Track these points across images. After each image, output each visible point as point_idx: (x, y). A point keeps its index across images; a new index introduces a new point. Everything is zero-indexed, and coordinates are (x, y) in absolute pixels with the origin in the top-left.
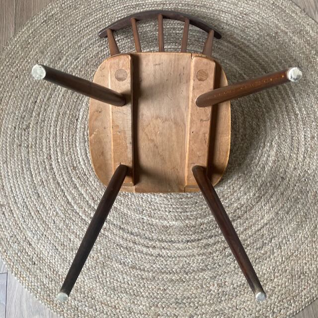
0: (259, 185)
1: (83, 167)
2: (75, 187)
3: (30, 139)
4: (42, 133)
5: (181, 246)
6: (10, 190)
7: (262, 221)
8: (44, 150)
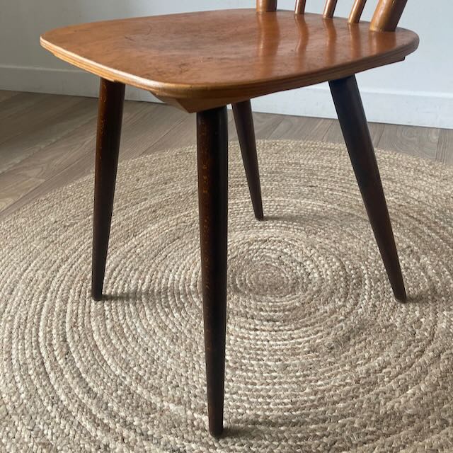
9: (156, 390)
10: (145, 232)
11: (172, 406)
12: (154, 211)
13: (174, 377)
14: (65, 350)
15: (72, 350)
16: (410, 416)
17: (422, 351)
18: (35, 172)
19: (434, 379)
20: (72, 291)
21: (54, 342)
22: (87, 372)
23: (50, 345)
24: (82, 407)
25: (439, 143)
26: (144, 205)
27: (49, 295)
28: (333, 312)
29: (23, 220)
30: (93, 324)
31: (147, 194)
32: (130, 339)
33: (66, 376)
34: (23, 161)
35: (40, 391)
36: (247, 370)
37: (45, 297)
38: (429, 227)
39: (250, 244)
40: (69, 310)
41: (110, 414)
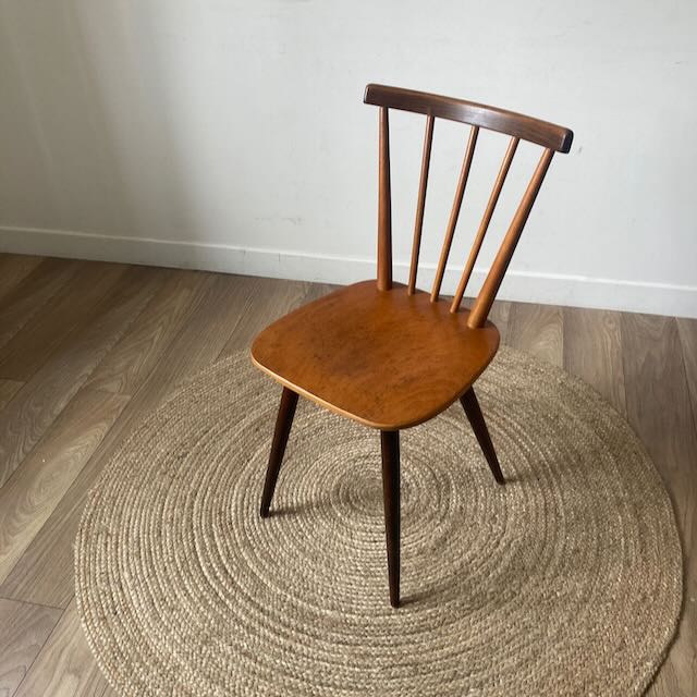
0: (473, 593)
1: (233, 514)
2: (211, 536)
3: (181, 469)
4: (198, 465)
5: (326, 646)
6: (127, 519)
7: (463, 643)
8: (192, 485)
9: (312, 601)
10: (256, 455)
11: (328, 612)
12: (257, 430)
13: (323, 590)
14: (229, 580)
15: (235, 579)
16: (493, 593)
17: (498, 543)
20: (213, 525)
21: (218, 574)
22: (255, 596)
23: (216, 578)
24: (261, 623)
26: (246, 423)
27: (195, 532)
28: (432, 518)
29: (133, 455)
30: (244, 554)
31: (243, 409)
32: (279, 564)
33: (240, 601)
35: (224, 617)
36: (376, 576)
37: (193, 535)
38: (499, 425)
39: (355, 461)
40: (218, 544)
41: (284, 625)
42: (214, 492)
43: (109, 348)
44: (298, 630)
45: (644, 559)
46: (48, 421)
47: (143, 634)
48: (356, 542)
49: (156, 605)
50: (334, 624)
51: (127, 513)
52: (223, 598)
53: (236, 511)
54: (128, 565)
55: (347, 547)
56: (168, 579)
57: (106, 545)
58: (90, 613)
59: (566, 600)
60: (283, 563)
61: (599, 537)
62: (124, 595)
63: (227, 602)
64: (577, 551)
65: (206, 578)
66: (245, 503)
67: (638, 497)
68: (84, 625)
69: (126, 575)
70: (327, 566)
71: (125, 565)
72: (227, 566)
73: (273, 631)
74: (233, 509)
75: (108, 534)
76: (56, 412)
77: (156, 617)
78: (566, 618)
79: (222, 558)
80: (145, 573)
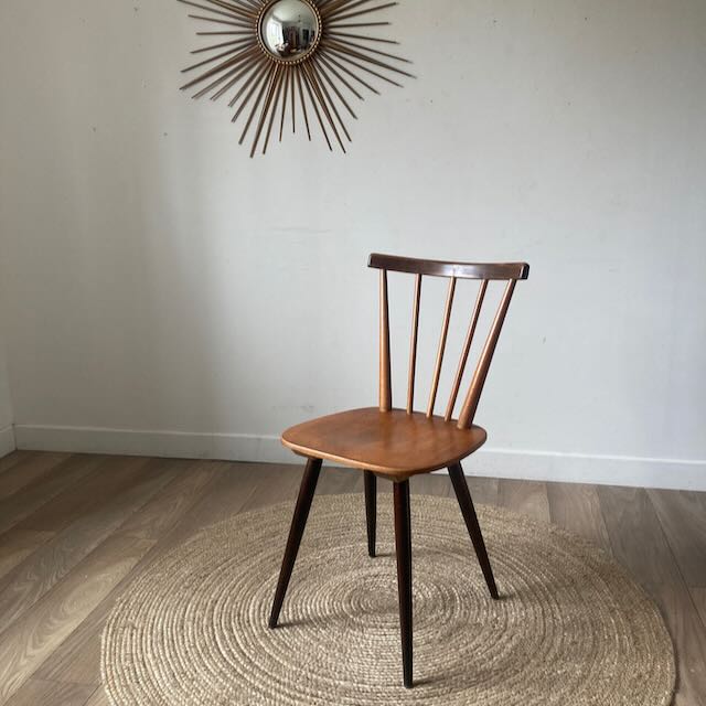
0: (479, 670)
2: (230, 630)
3: (203, 585)
4: (218, 583)
6: (152, 618)
8: (212, 596)
9: (323, 675)
11: (342, 683)
13: (336, 668)
14: (247, 660)
15: (253, 660)
16: (496, 671)
17: (500, 637)
18: (142, 534)
19: (509, 650)
20: (232, 623)
21: (237, 656)
22: (272, 671)
23: (235, 659)
24: (278, 691)
25: (499, 491)
26: (263, 555)
27: (215, 627)
28: (437, 619)
29: (159, 574)
30: (261, 643)
31: (261, 546)
32: (294, 650)
33: (257, 675)
34: (124, 524)
35: (242, 686)
37: (213, 630)
38: (498, 559)
39: (365, 579)
40: (237, 636)
41: (300, 692)
42: (233, 601)
43: (135, 510)
44: (312, 695)
45: (637, 649)
46: (80, 557)
47: (164, 698)
48: (367, 636)
49: (178, 678)
50: (346, 692)
51: (152, 613)
52: (241, 672)
53: (254, 613)
54: (152, 649)
55: (359, 639)
56: (189, 660)
57: (132, 635)
58: (114, 683)
59: (566, 676)
60: (298, 649)
61: (594, 634)
62: (146, 670)
63: (245, 675)
64: (574, 643)
65: (225, 660)
66: (262, 609)
67: (627, 608)
68: (107, 691)
69: (150, 656)
70: (340, 651)
71: (149, 649)
72: (245, 651)
73: (289, 696)
74: (251, 611)
75: (134, 628)
76: (88, 551)
77: (176, 685)
78: (569, 688)
79: (241, 645)
80: (168, 655)
